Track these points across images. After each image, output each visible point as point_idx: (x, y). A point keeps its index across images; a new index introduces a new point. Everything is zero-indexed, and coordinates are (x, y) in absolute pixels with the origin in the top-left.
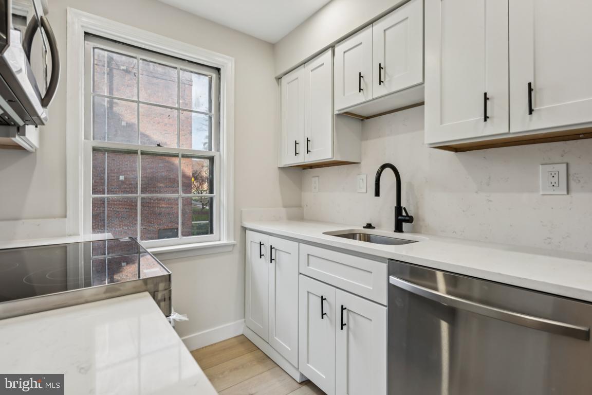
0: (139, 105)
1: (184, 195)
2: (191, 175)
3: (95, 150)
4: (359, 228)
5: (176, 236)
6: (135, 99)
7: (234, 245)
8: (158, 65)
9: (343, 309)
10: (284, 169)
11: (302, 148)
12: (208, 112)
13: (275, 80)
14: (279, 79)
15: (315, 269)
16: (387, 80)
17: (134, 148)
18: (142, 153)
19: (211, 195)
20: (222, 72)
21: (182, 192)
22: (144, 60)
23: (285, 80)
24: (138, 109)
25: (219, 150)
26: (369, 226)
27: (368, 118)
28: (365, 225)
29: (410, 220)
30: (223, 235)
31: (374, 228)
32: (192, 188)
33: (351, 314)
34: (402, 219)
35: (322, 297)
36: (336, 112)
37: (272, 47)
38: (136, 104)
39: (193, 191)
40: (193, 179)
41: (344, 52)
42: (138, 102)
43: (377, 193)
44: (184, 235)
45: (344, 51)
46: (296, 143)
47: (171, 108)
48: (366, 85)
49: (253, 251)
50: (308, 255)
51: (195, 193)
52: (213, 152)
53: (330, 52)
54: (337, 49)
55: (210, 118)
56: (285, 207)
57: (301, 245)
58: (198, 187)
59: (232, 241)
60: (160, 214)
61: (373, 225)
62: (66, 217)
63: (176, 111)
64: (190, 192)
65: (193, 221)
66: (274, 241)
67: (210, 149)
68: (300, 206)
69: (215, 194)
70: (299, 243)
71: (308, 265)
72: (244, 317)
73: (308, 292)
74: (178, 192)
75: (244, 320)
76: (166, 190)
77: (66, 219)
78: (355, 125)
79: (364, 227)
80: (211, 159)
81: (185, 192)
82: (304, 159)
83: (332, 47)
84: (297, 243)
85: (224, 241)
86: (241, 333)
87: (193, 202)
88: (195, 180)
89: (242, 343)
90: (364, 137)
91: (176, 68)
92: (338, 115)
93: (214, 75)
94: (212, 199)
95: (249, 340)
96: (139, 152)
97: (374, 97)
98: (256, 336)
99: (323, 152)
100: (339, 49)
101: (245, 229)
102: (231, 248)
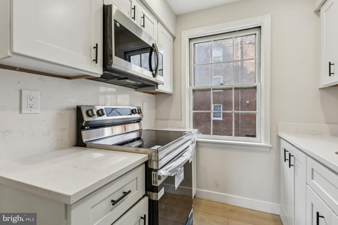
1: (236, 112)
5: (231, 135)
7: (271, 148)
8: (222, 40)
12: (254, 58)
17: (209, 88)
22: (215, 41)
59: (269, 145)
67: (255, 82)
69: (257, 111)
74: (232, 110)
77: (182, 121)
80: (255, 88)
81: (236, 109)
85: (263, 144)
94: (255, 114)
101: (279, 138)
102: (268, 150)
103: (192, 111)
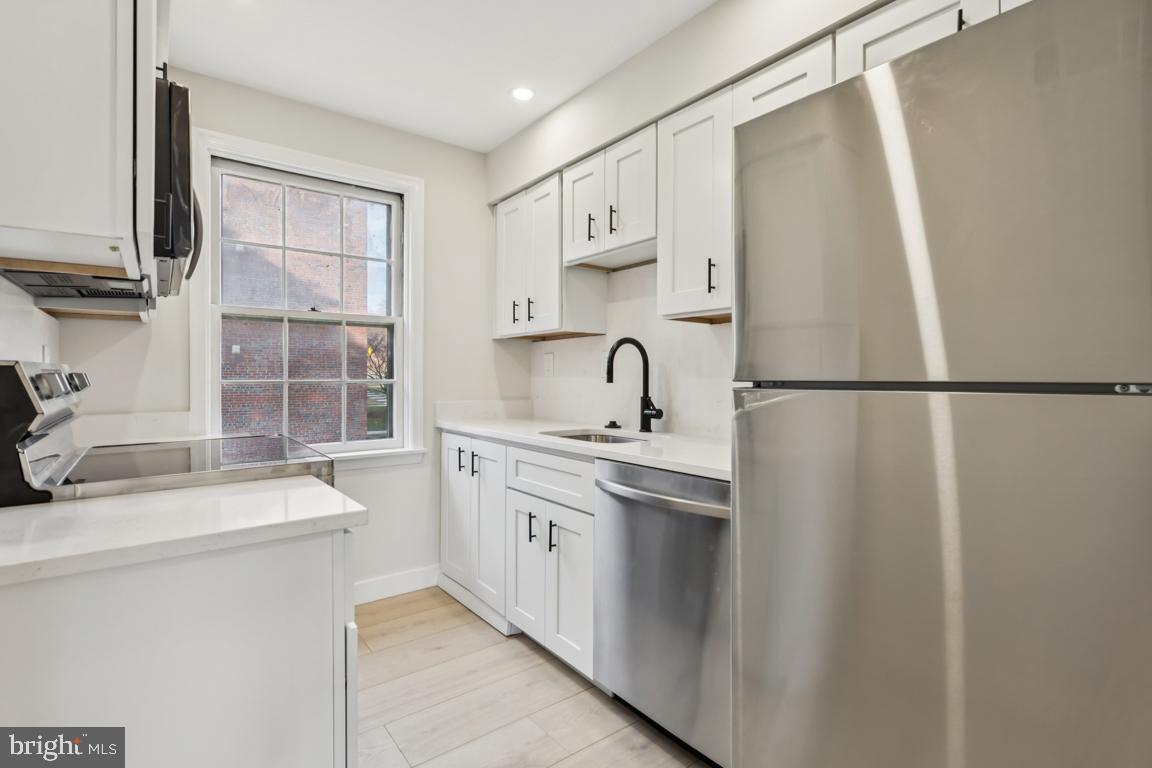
0: (284, 253)
1: (350, 381)
2: (365, 342)
3: (224, 317)
4: (599, 428)
5: (337, 438)
6: (280, 244)
7: (424, 454)
9: (551, 525)
10: (499, 341)
11: (522, 312)
12: (385, 258)
13: (487, 208)
14: (494, 206)
15: (525, 480)
16: (621, 227)
17: (279, 315)
18: (290, 321)
19: (389, 381)
20: (405, 199)
21: (348, 375)
23: (502, 208)
24: (284, 256)
25: (401, 315)
26: (613, 425)
27: (615, 270)
28: (608, 423)
29: (659, 414)
30: (406, 437)
31: (619, 427)
32: (367, 367)
33: (562, 531)
34: (650, 413)
35: (530, 514)
36: (565, 264)
37: (483, 160)
38: (281, 251)
39: (370, 373)
40: (370, 351)
41: (574, 182)
42: (284, 248)
43: (610, 379)
44: (350, 438)
45: (574, 179)
46: (514, 305)
47: (331, 255)
48: (598, 231)
49: (450, 460)
50: (517, 461)
51: (374, 376)
52: (393, 318)
53: (555, 179)
54: (566, 175)
55: (389, 267)
56: (503, 398)
57: (510, 449)
58: (380, 366)
59: (421, 448)
60: (307, 416)
61: (618, 424)
62: (189, 410)
63: (339, 258)
64: (365, 376)
65: (369, 430)
66: (479, 447)
67: (389, 313)
68: (528, 398)
69: (395, 379)
70: (507, 445)
71: (517, 475)
72: (440, 560)
73: (517, 511)
74: (340, 376)
75: (438, 565)
76: (318, 372)
77: (189, 413)
78: (596, 281)
79: (606, 427)
80: (391, 328)
81: (350, 375)
82: (525, 328)
83: (560, 171)
84: (504, 447)
85: (409, 447)
86: (435, 584)
87: (369, 394)
88: (374, 351)
89: (434, 596)
90: (609, 297)
91: (338, 196)
92: (569, 268)
93: (395, 203)
94: (391, 386)
95: (446, 592)
96: (286, 320)
97: (607, 248)
98: (453, 583)
99: (548, 320)
100: (569, 175)
101: (440, 431)
102: (420, 458)
103: (220, 381)
